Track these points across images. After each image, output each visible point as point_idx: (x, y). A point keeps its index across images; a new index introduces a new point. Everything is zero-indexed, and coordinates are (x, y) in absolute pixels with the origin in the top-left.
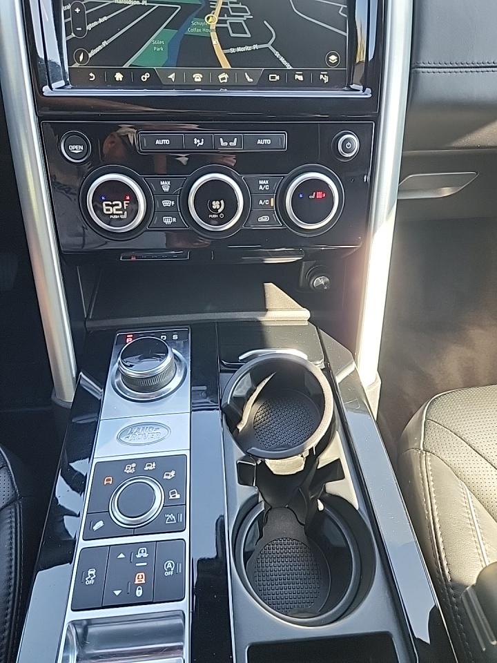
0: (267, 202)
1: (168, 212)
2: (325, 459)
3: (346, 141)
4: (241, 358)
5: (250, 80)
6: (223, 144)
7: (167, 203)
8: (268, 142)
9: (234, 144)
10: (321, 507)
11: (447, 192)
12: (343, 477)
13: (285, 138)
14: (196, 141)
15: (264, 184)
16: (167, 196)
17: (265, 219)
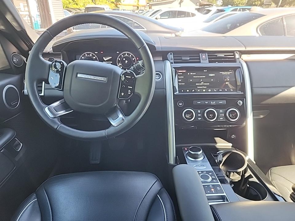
0: (222, 115)
1: (200, 117)
2: (247, 175)
3: (239, 102)
4: (217, 153)
5: (215, 91)
6: (212, 103)
7: (199, 115)
8: (222, 102)
9: (214, 103)
10: (248, 186)
11: (262, 117)
12: (253, 177)
13: (225, 101)
14: (206, 102)
15: (221, 111)
16: (199, 113)
17: (222, 118)
